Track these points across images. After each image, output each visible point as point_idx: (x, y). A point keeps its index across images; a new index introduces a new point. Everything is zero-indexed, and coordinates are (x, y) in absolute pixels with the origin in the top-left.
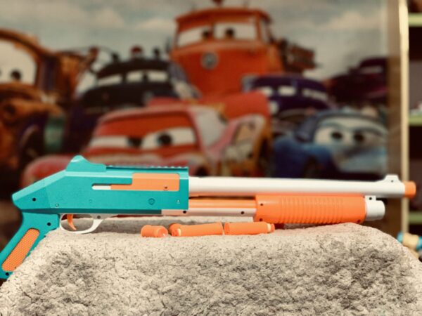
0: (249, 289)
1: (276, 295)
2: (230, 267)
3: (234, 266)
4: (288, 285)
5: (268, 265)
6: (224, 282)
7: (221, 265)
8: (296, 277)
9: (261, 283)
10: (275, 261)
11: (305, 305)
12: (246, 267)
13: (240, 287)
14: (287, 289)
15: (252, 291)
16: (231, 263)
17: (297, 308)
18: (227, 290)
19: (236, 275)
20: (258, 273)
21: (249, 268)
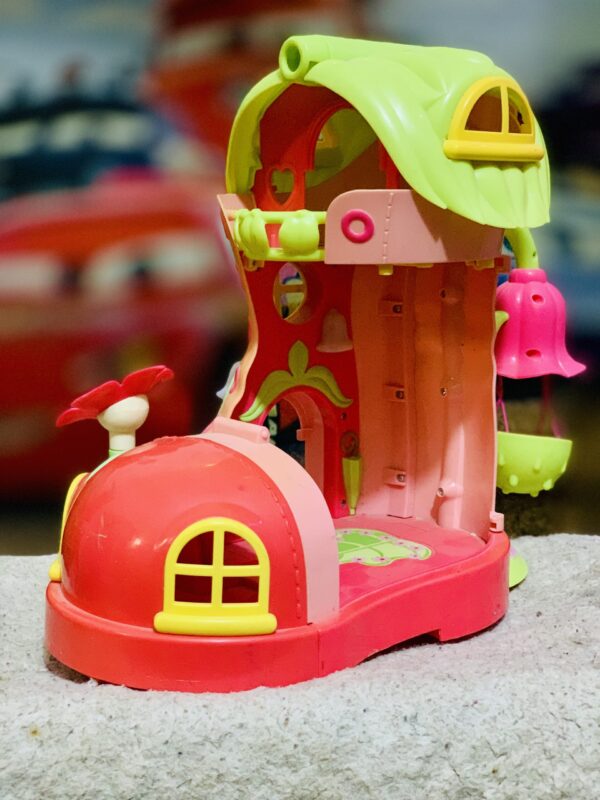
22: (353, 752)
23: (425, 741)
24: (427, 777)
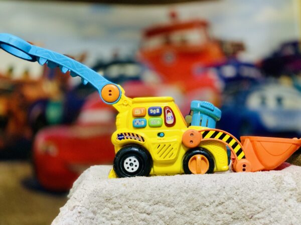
0: (231, 214)
1: (251, 211)
2: (215, 204)
3: (216, 203)
4: (255, 201)
5: (238, 194)
6: (213, 215)
7: (208, 206)
8: (258, 195)
9: (237, 207)
10: (241, 190)
11: (272, 210)
12: (224, 201)
13: (225, 214)
14: (256, 204)
15: (233, 214)
16: (214, 202)
17: (267, 214)
18: (217, 219)
19: (220, 208)
20: (233, 201)
21: (226, 201)
22: (201, 189)
23: (219, 186)
24: (220, 195)
